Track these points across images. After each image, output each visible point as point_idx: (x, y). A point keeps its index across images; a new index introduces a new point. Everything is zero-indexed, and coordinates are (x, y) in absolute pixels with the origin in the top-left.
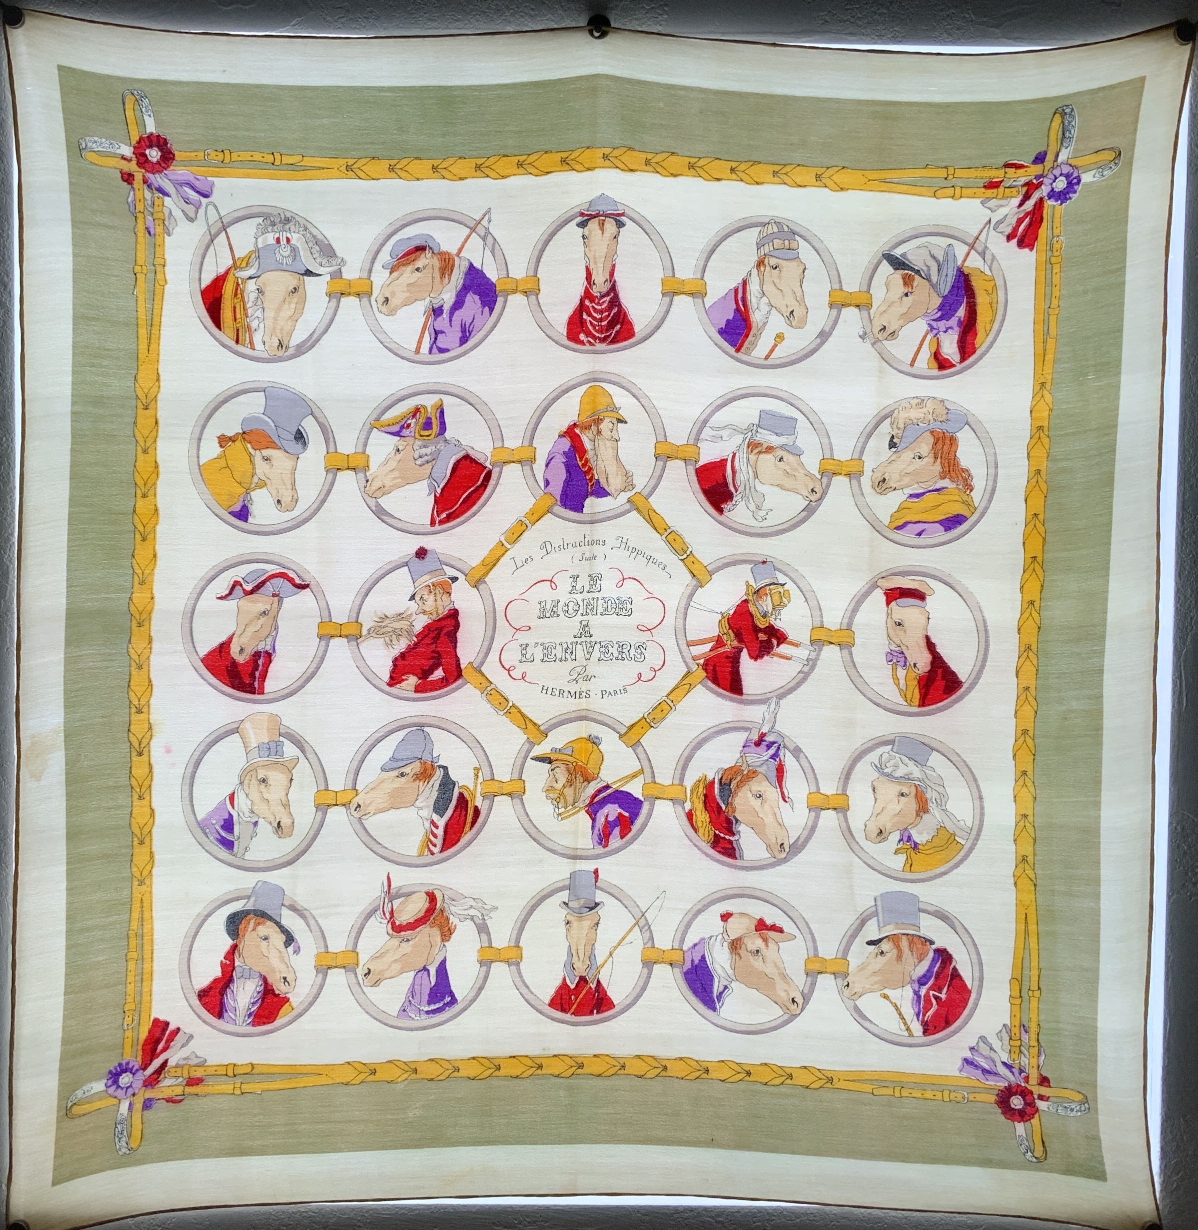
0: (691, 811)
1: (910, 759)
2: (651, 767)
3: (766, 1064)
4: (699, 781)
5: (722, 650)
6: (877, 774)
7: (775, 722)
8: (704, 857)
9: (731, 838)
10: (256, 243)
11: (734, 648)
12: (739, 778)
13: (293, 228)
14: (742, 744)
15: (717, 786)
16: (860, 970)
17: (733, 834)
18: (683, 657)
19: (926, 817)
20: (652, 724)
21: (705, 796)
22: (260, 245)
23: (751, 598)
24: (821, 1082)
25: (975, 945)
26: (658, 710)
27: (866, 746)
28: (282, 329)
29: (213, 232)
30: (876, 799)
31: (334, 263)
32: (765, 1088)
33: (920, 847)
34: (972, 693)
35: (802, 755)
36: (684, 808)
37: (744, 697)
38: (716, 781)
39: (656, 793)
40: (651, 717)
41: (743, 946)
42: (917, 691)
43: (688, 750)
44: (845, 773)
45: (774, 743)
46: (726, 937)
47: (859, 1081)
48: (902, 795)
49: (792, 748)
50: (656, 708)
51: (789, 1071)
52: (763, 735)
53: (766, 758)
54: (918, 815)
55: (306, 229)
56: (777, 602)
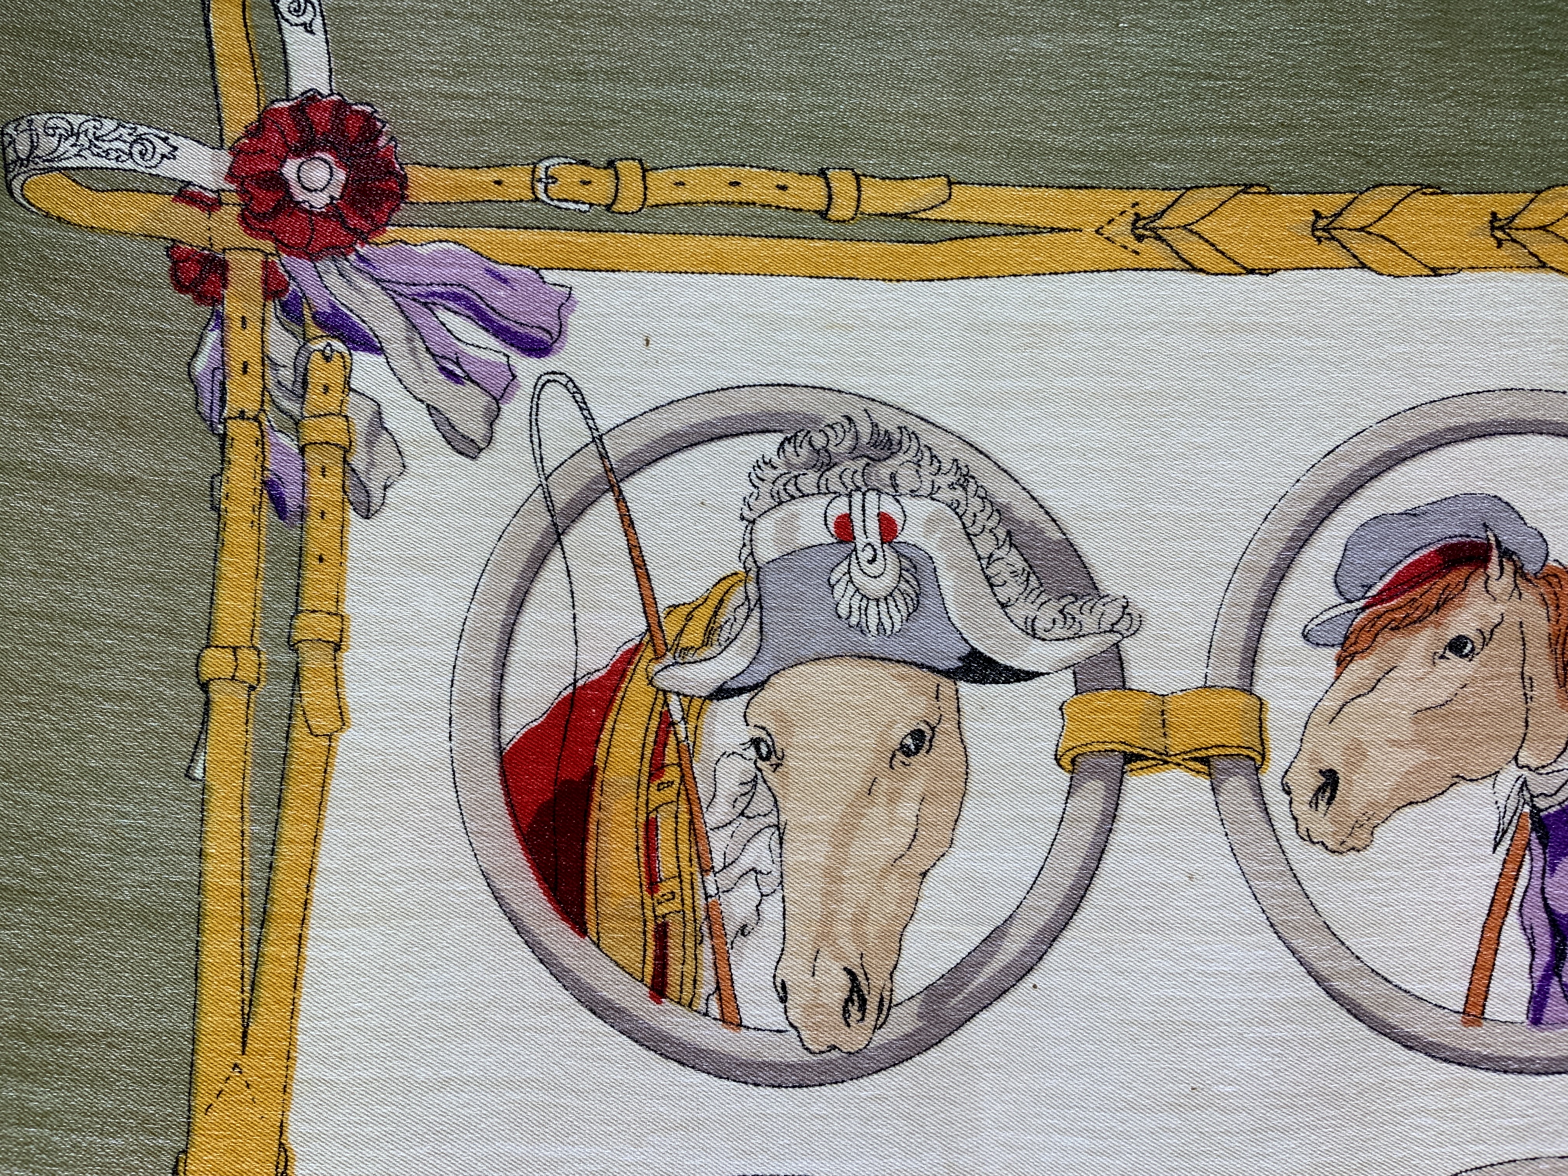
10: (749, 543)
13: (907, 478)
22: (766, 552)
28: (858, 921)
29: (562, 497)
31: (1089, 622)
55: (964, 479)
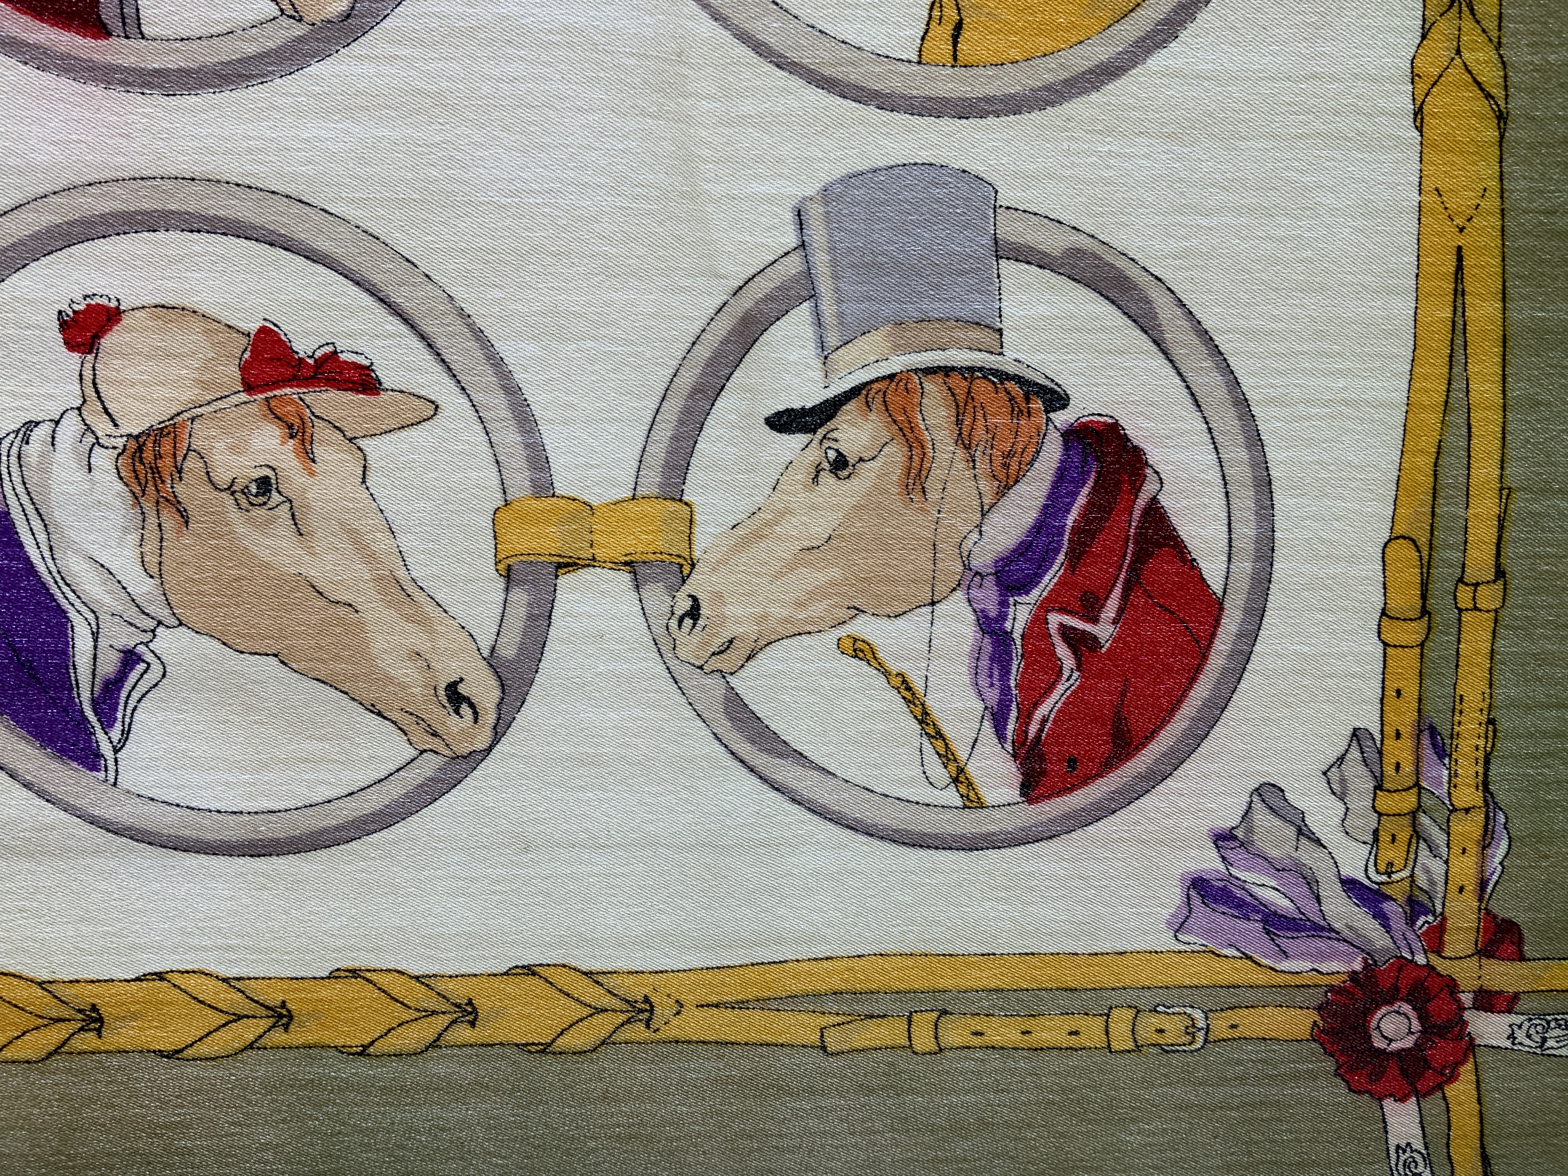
3: (354, 973)
16: (745, 543)
24: (603, 1025)
25: (1242, 404)
32: (362, 1068)
41: (192, 464)
46: (102, 426)
47: (763, 1003)
51: (459, 991)
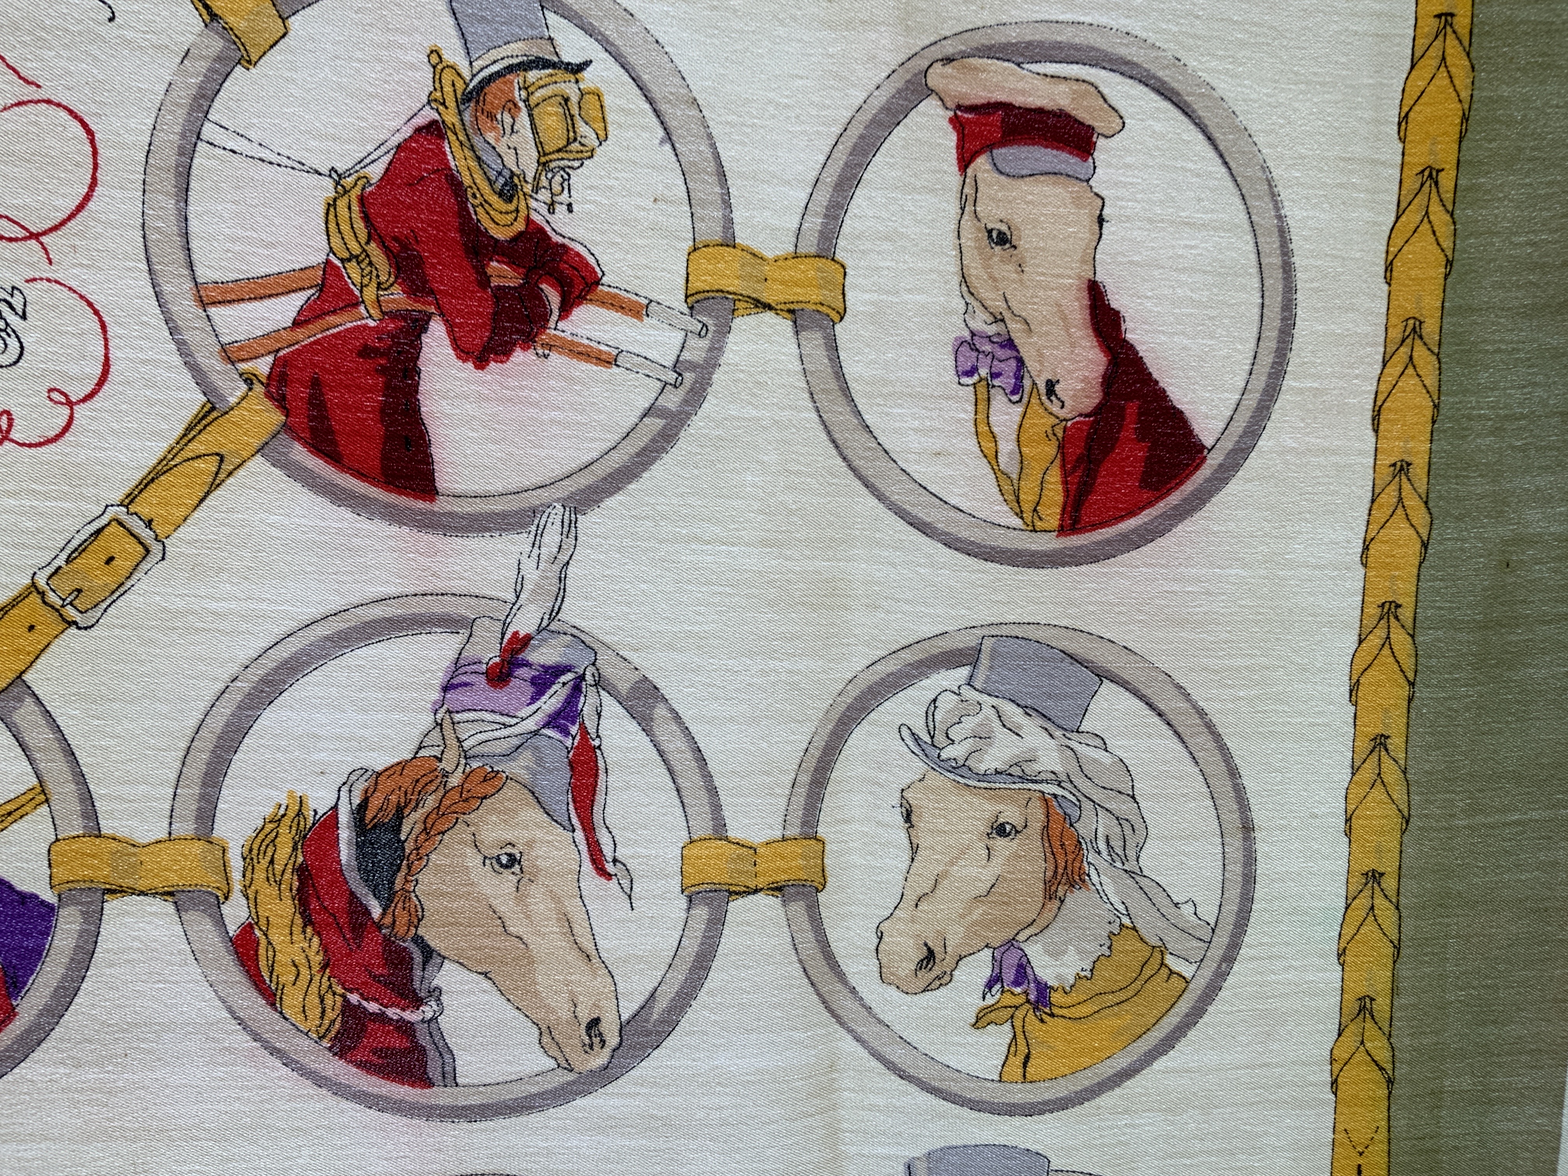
0: (247, 929)
1: (1028, 710)
2: (80, 778)
4: (277, 821)
5: (343, 323)
6: (918, 766)
7: (561, 594)
8: (308, 1088)
9: (410, 1016)
11: (393, 316)
12: (431, 802)
14: (439, 678)
15: (345, 834)
17: (417, 1002)
18: (183, 349)
19: (1076, 899)
20: (70, 612)
21: (302, 871)
23: (451, 117)
26: (92, 560)
27: (882, 669)
30: (914, 849)
33: (1056, 997)
34: (1234, 487)
35: (660, 711)
36: (220, 922)
37: (441, 505)
38: (344, 817)
39: (104, 874)
40: (65, 585)
42: (1055, 477)
43: (225, 709)
44: (811, 763)
45: (555, 671)
48: (1001, 830)
49: (624, 687)
50: (81, 549)
52: (521, 643)
53: (531, 725)
54: (1050, 895)
56: (554, 136)
